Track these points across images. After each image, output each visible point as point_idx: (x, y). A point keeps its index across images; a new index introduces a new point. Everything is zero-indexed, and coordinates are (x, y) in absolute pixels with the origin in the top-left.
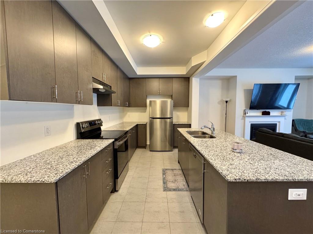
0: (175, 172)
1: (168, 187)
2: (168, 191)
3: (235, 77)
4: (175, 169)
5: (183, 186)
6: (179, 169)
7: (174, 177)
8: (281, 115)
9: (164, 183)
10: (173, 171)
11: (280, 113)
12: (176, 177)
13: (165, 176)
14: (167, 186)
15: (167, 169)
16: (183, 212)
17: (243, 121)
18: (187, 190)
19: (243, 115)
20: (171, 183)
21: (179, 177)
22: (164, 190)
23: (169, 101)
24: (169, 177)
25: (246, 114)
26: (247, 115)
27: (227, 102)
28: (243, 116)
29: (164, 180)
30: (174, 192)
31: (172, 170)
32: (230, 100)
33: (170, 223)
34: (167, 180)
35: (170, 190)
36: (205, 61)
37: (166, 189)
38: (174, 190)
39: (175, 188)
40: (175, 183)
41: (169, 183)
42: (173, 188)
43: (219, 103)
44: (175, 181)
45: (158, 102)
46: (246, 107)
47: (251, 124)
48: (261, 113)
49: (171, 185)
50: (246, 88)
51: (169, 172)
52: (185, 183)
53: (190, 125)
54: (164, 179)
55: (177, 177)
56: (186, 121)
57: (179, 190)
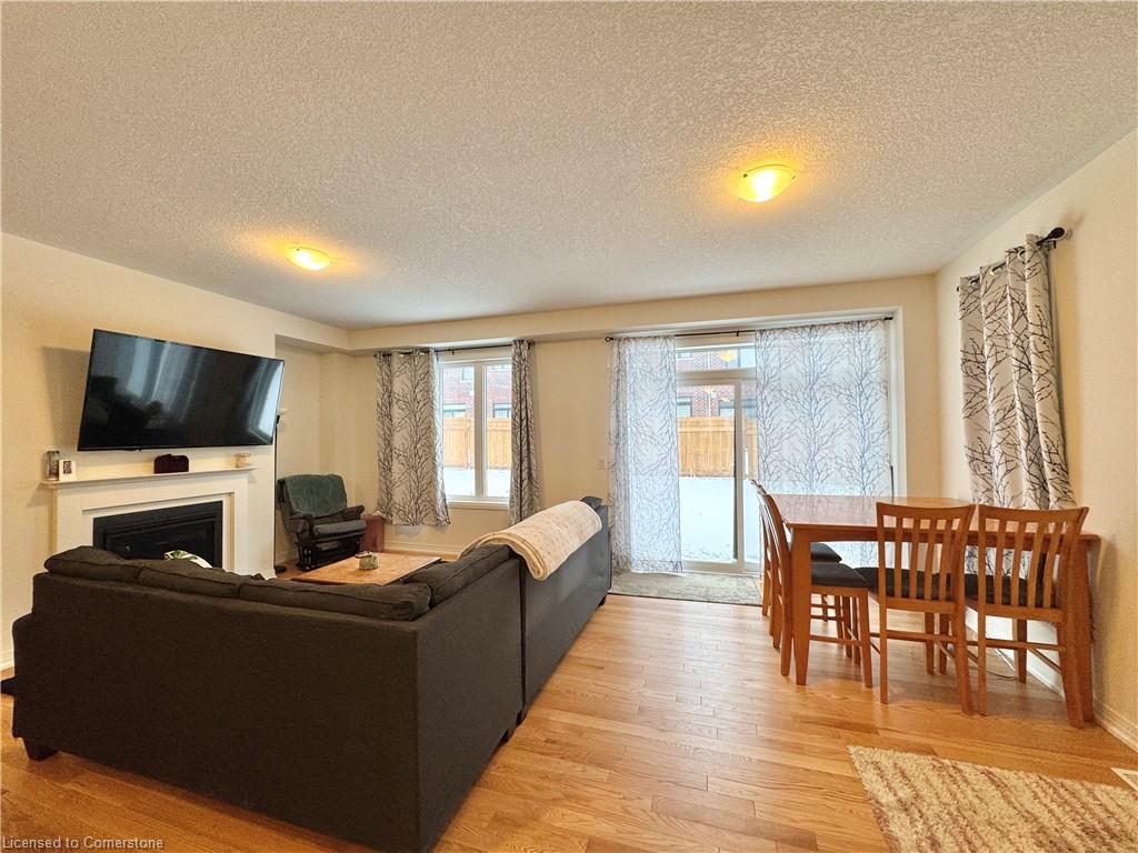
8: (237, 467)
11: (234, 459)
17: (44, 510)
19: (38, 480)
25: (57, 474)
28: (42, 487)
46: (59, 440)
47: (95, 520)
50: (55, 344)
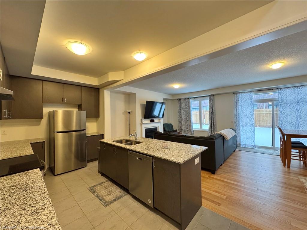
0: (104, 185)
1: (107, 201)
2: (110, 204)
3: (135, 94)
4: (103, 183)
5: (120, 193)
6: (107, 181)
7: (106, 190)
9: (101, 200)
10: (102, 185)
11: (158, 120)
12: (108, 189)
13: (96, 194)
14: (105, 201)
15: (94, 186)
16: (134, 212)
17: (141, 127)
18: (126, 195)
19: (140, 123)
20: (107, 196)
21: (111, 188)
22: (106, 206)
23: (75, 111)
24: (102, 192)
26: (143, 123)
27: (129, 113)
29: (98, 198)
30: (116, 203)
31: (100, 184)
32: (132, 111)
33: (131, 226)
34: (102, 196)
35: (111, 203)
36: (121, 80)
37: (107, 204)
38: (115, 200)
39: (114, 198)
40: (111, 194)
41: (106, 197)
42: (112, 199)
43: (123, 113)
44: (110, 193)
45: (60, 112)
46: (142, 117)
47: (145, 129)
48: (150, 121)
49: (109, 198)
50: (141, 103)
51: (98, 188)
52: (119, 190)
53: (103, 135)
54: (98, 196)
55: (110, 188)
56: (96, 131)
57: (119, 198)
